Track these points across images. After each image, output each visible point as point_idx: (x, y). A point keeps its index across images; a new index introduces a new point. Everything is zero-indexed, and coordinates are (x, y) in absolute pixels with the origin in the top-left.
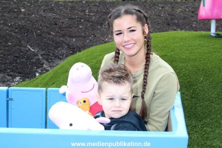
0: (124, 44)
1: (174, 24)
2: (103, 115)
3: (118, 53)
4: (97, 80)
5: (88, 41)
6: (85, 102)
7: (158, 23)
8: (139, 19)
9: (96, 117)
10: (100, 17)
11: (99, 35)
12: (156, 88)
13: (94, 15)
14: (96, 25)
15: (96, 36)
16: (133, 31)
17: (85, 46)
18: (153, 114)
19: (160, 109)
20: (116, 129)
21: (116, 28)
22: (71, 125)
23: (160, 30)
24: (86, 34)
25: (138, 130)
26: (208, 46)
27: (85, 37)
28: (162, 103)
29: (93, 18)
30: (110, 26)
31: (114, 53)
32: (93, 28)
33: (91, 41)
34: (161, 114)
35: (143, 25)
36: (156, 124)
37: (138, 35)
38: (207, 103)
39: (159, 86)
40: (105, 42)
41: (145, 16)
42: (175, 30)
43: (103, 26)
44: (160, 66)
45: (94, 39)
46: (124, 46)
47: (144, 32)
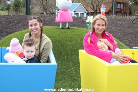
0: (33, 30)
1: (46, 24)
2: (24, 57)
3: (30, 33)
4: (21, 45)
6: (17, 53)
8: (39, 21)
9: (22, 58)
11: (18, 28)
12: (44, 47)
14: (17, 24)
15: (16, 28)
16: (36, 25)
17: (12, 32)
18: (43, 56)
19: (45, 54)
20: (30, 62)
21: (30, 24)
22: (13, 61)
25: (38, 63)
26: (59, 32)
27: (12, 28)
28: (46, 52)
29: (15, 21)
30: (28, 23)
31: (29, 33)
33: (15, 30)
34: (46, 56)
35: (40, 23)
36: (44, 60)
37: (38, 26)
38: (60, 53)
39: (45, 46)
40: (20, 30)
41: (41, 20)
42: (46, 26)
43: (19, 24)
44: (46, 39)
47: (40, 26)
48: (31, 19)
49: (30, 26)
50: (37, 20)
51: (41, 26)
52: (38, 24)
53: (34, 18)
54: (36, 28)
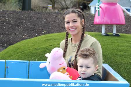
0: (70, 28)
5: (11, 37)
7: (56, 27)
8: (79, 16)
10: (16, 21)
11: (18, 34)
13: (12, 20)
14: (15, 27)
15: (16, 34)
16: (76, 22)
17: (9, 40)
21: (66, 20)
23: (58, 31)
24: (9, 32)
27: (9, 34)
29: (12, 22)
30: (64, 18)
32: (13, 29)
33: (13, 37)
35: (81, 19)
37: (78, 24)
41: (83, 15)
43: (20, 28)
45: (15, 36)
46: (70, 29)
48: (68, 13)
49: (67, 23)
50: (77, 14)
51: (83, 23)
52: (79, 20)
53: (73, 12)
54: (74, 26)
